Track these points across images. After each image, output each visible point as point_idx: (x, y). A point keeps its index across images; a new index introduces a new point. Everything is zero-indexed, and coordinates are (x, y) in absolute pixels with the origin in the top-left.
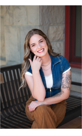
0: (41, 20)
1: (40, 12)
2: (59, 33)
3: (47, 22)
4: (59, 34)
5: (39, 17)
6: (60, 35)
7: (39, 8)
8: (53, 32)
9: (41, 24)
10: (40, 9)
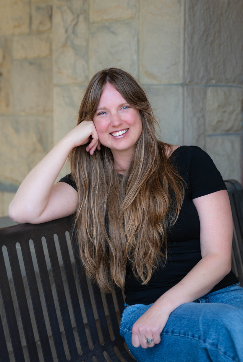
0: (187, 68)
1: (184, 42)
2: (231, 108)
3: (201, 75)
4: (231, 113)
5: (182, 56)
6: (233, 116)
7: (182, 31)
8: (216, 105)
9: (188, 81)
10: (184, 34)
